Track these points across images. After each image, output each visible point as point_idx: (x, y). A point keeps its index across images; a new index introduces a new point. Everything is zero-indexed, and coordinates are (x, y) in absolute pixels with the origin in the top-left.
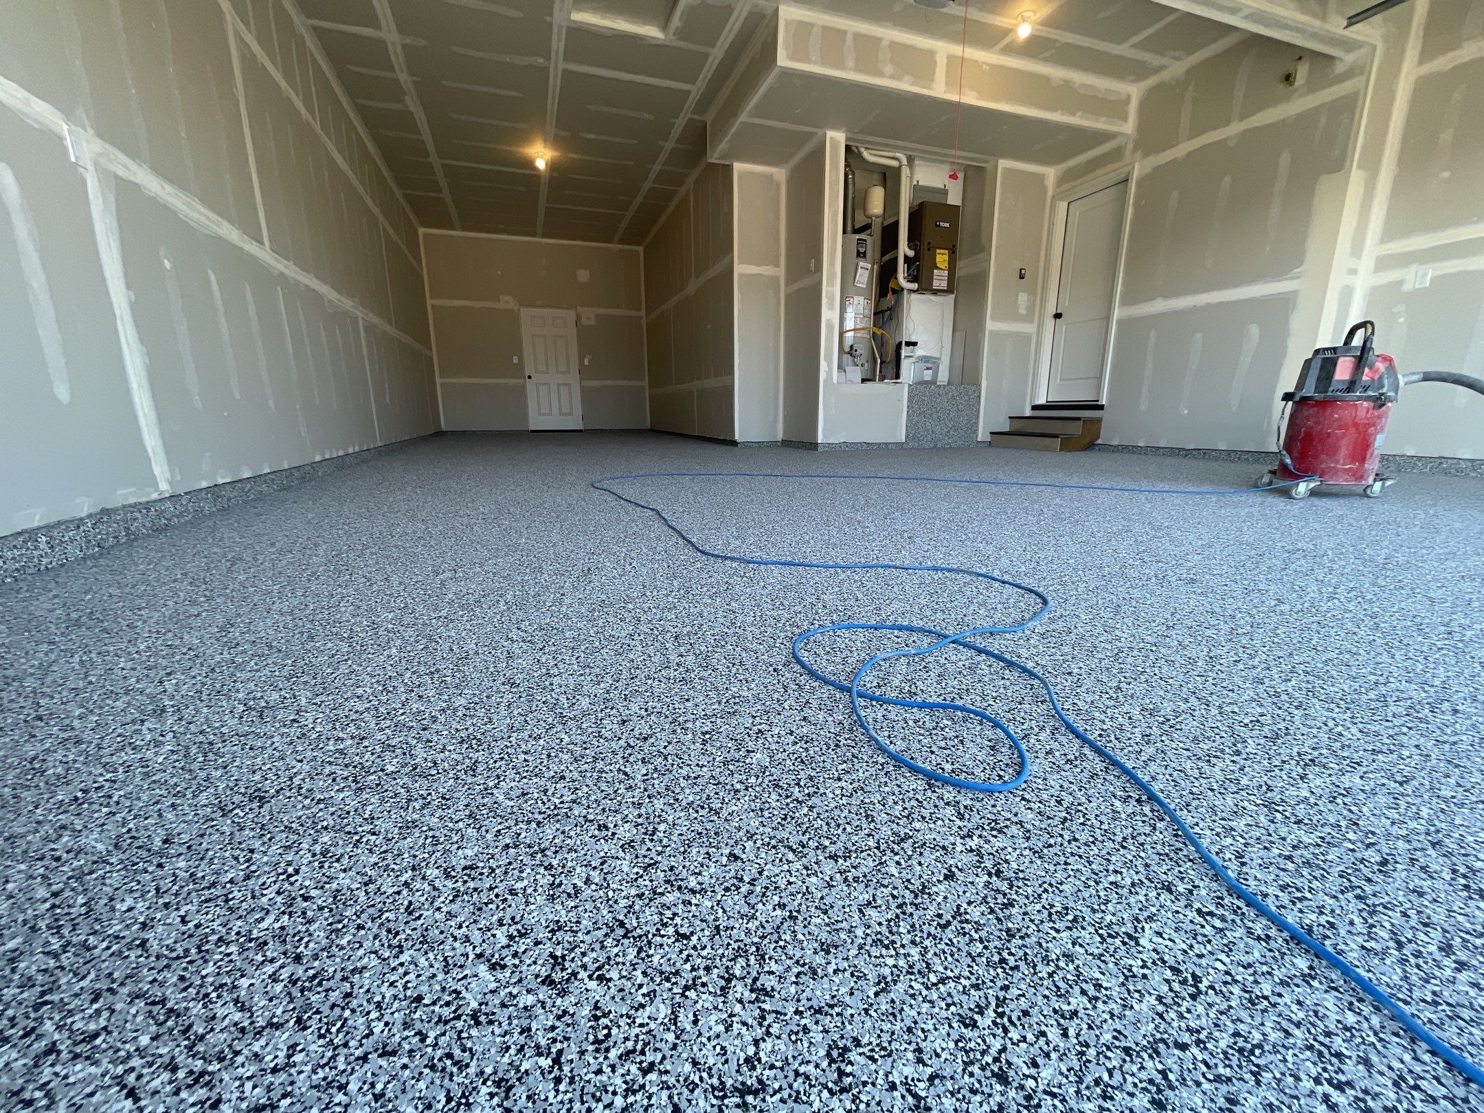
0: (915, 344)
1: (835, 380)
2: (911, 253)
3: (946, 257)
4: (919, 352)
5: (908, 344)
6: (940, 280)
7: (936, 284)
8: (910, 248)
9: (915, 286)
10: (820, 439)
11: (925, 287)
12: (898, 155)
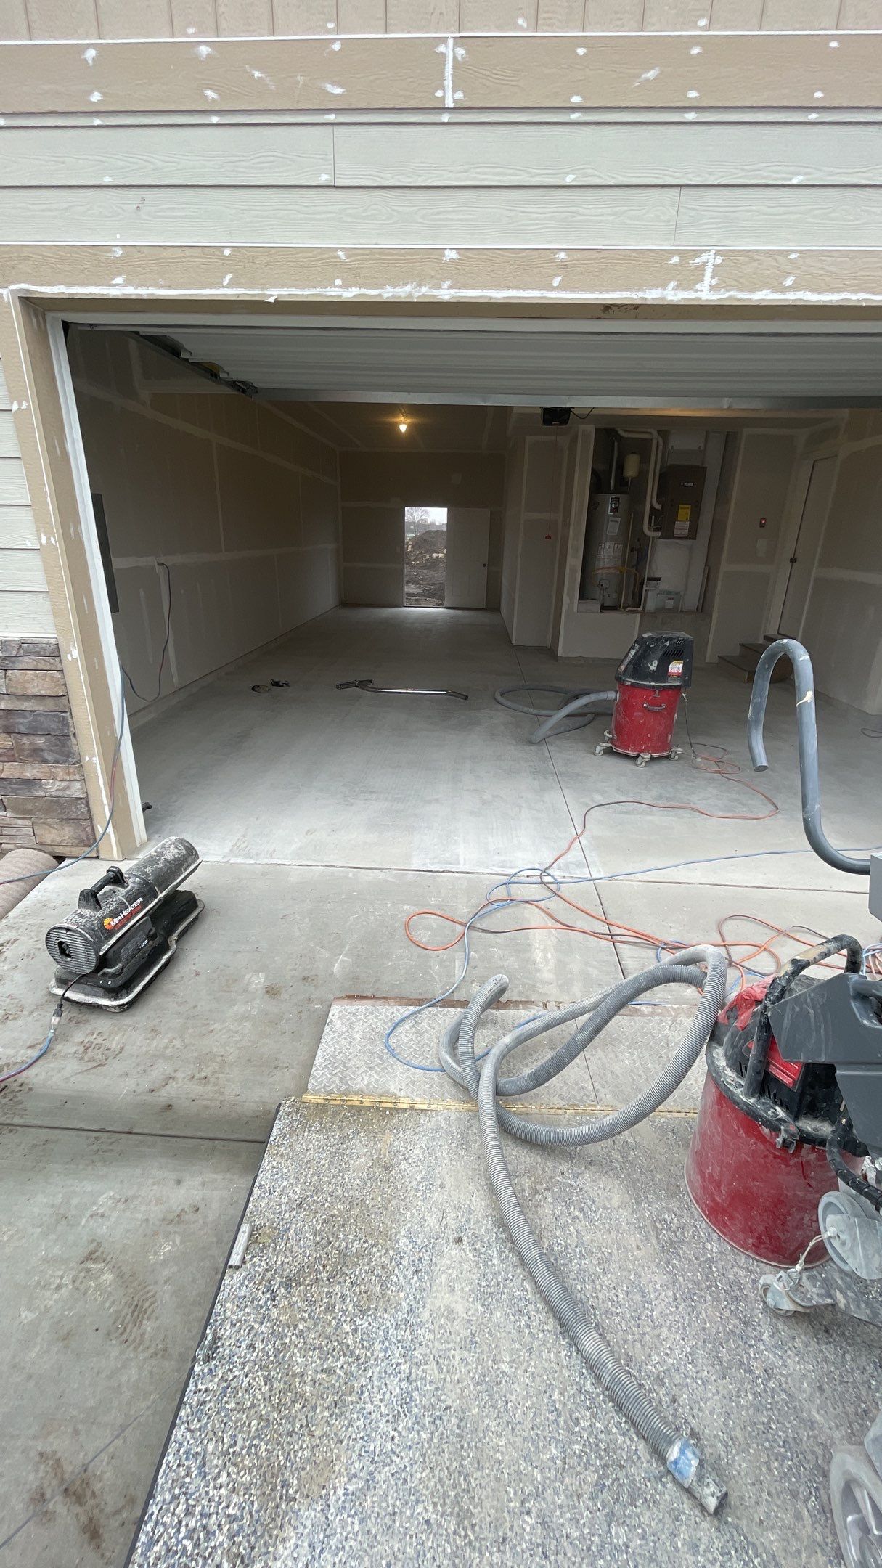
0: (659, 579)
1: (575, 610)
2: (658, 506)
3: (689, 511)
4: (663, 585)
5: (650, 579)
6: (682, 527)
7: (677, 533)
8: (658, 502)
9: (659, 534)
10: (560, 654)
11: (668, 534)
12: (649, 430)
